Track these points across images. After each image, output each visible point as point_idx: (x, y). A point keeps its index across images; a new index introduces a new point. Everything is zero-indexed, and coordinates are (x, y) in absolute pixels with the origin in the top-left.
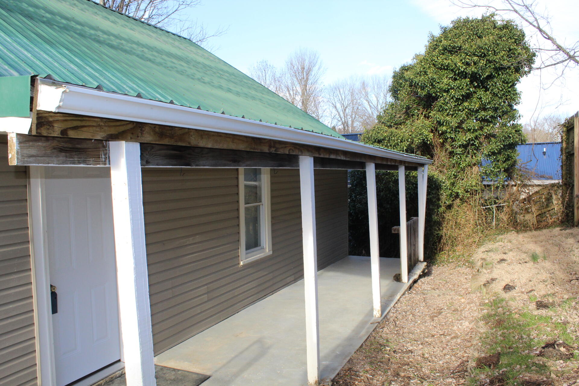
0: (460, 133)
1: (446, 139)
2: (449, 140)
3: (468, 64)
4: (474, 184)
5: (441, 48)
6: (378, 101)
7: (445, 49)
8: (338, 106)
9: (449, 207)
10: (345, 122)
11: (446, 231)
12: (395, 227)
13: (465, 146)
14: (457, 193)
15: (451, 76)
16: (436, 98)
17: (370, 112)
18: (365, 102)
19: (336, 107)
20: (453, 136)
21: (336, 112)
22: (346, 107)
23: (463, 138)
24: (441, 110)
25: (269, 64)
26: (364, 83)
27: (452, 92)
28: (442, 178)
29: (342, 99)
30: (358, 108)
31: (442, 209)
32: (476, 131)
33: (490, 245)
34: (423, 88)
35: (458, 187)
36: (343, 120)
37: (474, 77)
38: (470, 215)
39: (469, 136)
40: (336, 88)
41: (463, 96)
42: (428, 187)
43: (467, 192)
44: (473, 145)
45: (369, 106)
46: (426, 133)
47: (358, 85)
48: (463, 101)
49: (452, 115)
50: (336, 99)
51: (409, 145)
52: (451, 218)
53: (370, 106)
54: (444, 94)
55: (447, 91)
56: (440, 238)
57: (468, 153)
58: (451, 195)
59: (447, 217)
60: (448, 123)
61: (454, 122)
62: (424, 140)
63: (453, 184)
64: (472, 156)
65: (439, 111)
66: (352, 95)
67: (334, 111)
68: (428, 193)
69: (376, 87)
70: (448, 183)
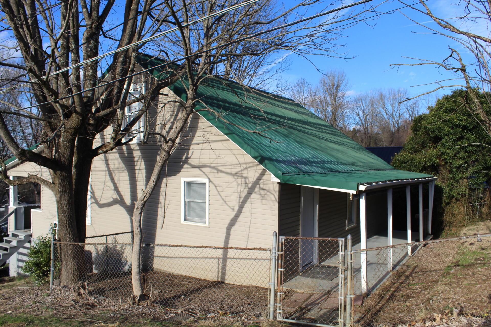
0: (456, 160)
1: (446, 163)
2: (448, 164)
3: (461, 120)
4: (464, 190)
5: (444, 109)
6: (393, 109)
7: (447, 109)
8: (361, 114)
9: (448, 204)
10: (366, 128)
11: (447, 218)
12: (417, 215)
13: (458, 168)
14: (453, 195)
15: (451, 125)
16: (441, 139)
17: (387, 119)
18: (382, 110)
19: (358, 115)
20: (451, 161)
21: (359, 119)
22: (367, 115)
23: (458, 163)
24: (444, 145)
25: (306, 81)
26: (381, 95)
27: (451, 136)
28: (444, 186)
29: (364, 109)
30: (377, 116)
31: (443, 204)
32: (466, 159)
33: (471, 227)
34: (433, 132)
35: (453, 191)
36: (364, 125)
37: (464, 127)
38: (462, 209)
39: (461, 162)
40: (359, 100)
41: (457, 138)
42: (435, 192)
43: (459, 195)
44: (463, 166)
45: (385, 114)
46: (434, 160)
47: (377, 96)
48: (457, 141)
49: (450, 149)
50: (359, 109)
51: (424, 166)
52: (448, 210)
53: (387, 114)
54: (446, 137)
55: (448, 135)
56: (442, 222)
57: (460, 171)
58: (449, 196)
59: (446, 210)
60: (448, 154)
61: (452, 153)
62: (433, 163)
63: (450, 190)
64: (463, 173)
65: (442, 146)
66: (372, 104)
67: (357, 118)
68: (435, 195)
69: (391, 98)
70: (447, 189)
